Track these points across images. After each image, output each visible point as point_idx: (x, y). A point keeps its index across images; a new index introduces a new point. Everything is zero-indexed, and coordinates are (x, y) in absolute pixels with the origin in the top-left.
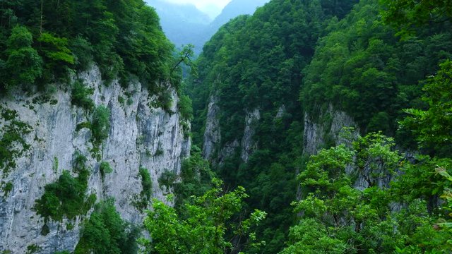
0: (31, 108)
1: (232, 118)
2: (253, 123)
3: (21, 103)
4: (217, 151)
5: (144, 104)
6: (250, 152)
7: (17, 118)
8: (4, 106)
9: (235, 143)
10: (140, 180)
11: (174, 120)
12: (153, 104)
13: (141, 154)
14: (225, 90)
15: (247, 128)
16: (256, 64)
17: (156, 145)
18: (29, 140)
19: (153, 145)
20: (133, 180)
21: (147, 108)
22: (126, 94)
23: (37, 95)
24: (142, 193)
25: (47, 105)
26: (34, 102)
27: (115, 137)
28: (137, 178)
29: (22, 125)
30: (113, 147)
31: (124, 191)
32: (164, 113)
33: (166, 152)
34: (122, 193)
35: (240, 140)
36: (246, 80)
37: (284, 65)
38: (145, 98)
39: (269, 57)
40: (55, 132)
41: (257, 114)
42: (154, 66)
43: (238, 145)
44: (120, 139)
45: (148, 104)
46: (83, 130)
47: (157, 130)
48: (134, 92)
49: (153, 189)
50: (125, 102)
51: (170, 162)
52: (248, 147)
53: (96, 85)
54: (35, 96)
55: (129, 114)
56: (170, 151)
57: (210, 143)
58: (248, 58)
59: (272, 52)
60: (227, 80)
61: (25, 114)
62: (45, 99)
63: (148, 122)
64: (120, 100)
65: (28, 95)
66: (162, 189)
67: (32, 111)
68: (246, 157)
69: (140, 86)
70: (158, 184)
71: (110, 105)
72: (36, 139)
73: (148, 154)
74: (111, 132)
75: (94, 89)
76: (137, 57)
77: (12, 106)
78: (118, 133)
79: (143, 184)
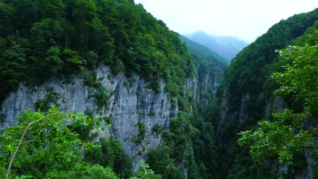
0: (61, 86)
1: (235, 99)
2: (245, 102)
3: (56, 84)
4: (227, 117)
5: (142, 87)
6: (243, 118)
7: (54, 91)
8: (47, 85)
9: (236, 113)
10: (137, 128)
11: (163, 96)
12: (147, 87)
13: (140, 114)
14: (231, 83)
15: (242, 104)
16: (249, 68)
17: (149, 110)
18: (59, 102)
19: (147, 109)
20: (133, 128)
21: (143, 89)
22: (129, 81)
23: (65, 80)
24: (138, 135)
25: (70, 85)
26: (63, 83)
27: (121, 104)
28: (136, 127)
29: (56, 94)
30: (120, 109)
31: (127, 133)
32: (154, 92)
33: (157, 113)
34: (126, 134)
35: (239, 112)
36: (242, 77)
37: (264, 68)
38: (142, 84)
39: (256, 63)
40: (75, 98)
41: (248, 96)
42: (146, 66)
43: (237, 114)
44: (124, 105)
45: (144, 87)
46: (91, 98)
47: (149, 101)
48: (134, 80)
49: (146, 134)
50: (128, 85)
51: (160, 120)
52: (242, 116)
53: (106, 76)
54: (64, 80)
55: (130, 92)
56: (161, 114)
57: (224, 112)
58: (245, 64)
59: (258, 61)
60: (233, 77)
61: (58, 89)
62: (69, 82)
63: (144, 97)
64: (125, 84)
65: (60, 80)
66: (153, 134)
67: (62, 88)
68: (241, 121)
69: (139, 77)
70: (151, 131)
71: (118, 87)
72: (63, 101)
73: (144, 114)
74: (118, 101)
75: (104, 78)
76: (133, 61)
77: (52, 85)
78: (123, 102)
79: (139, 130)
